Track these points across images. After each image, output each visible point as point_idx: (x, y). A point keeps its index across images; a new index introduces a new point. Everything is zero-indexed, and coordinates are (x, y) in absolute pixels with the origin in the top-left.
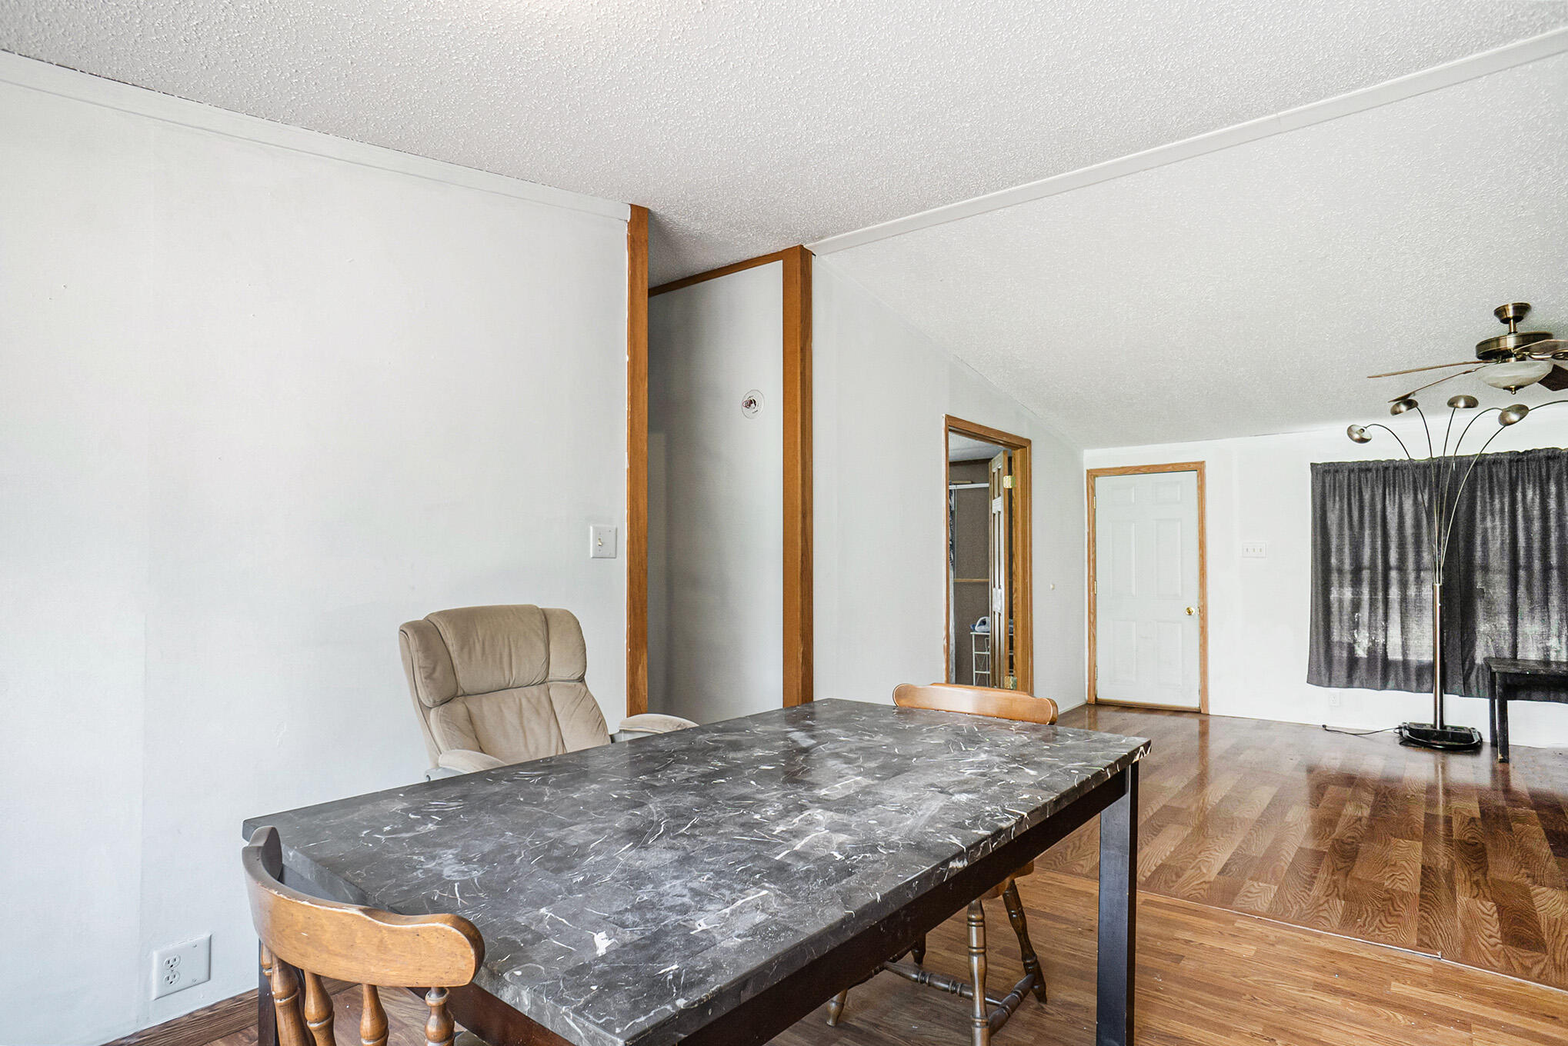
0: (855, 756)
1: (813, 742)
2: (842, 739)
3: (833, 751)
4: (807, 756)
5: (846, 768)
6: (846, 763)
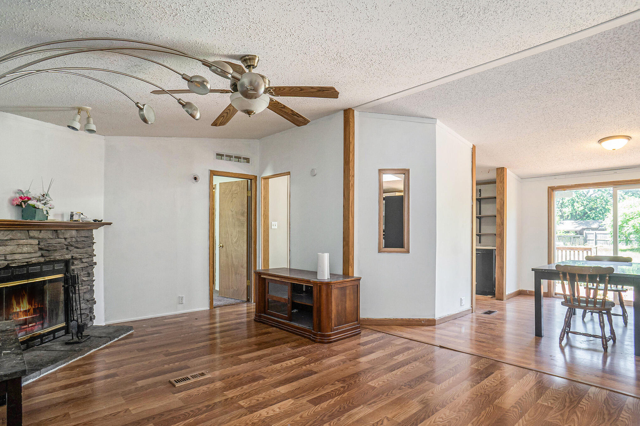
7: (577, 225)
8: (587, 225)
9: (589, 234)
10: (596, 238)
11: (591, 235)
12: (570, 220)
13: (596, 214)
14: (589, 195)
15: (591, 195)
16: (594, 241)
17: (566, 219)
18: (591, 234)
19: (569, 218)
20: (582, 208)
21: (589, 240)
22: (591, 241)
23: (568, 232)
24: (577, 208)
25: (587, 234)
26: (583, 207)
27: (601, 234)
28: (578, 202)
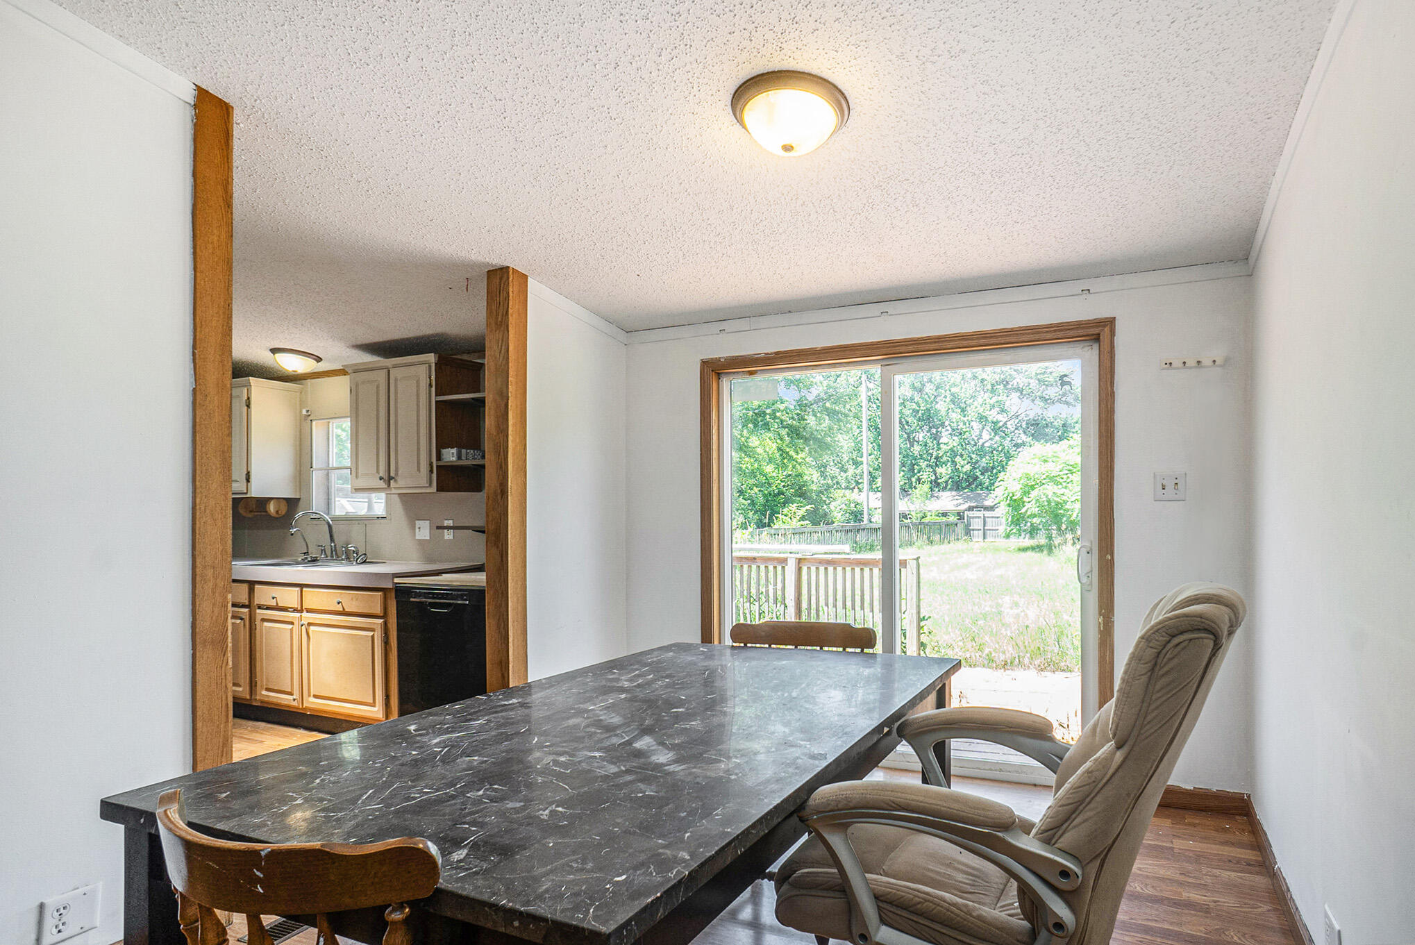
0: (588, 730)
1: (638, 745)
2: (597, 754)
3: (612, 733)
4: (641, 725)
5: (601, 715)
6: (601, 720)
7: (961, 501)
8: (976, 501)
9: (973, 517)
10: (984, 526)
11: (977, 519)
12: (951, 490)
13: (991, 480)
14: (981, 442)
15: (983, 444)
16: (981, 533)
17: (945, 489)
18: (976, 517)
19: (949, 487)
20: (968, 467)
21: (973, 530)
22: (977, 532)
23: (945, 514)
24: (960, 468)
25: (970, 517)
26: (970, 464)
27: (993, 517)
28: (962, 456)
